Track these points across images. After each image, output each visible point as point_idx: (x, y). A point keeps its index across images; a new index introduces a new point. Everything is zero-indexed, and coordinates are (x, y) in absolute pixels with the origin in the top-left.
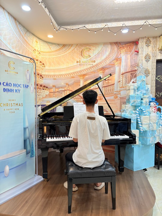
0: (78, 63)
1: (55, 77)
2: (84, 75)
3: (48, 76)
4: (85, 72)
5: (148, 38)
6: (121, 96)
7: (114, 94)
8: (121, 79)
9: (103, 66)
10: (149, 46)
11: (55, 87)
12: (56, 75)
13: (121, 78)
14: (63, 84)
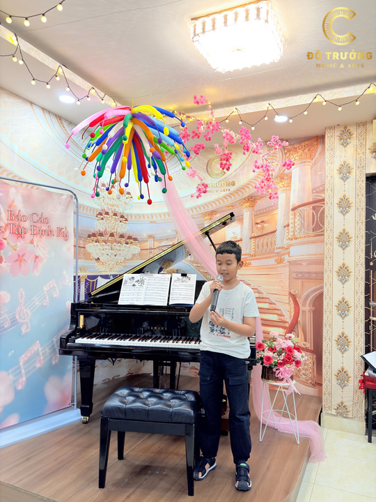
1: (155, 218)
2: (212, 213)
3: (139, 215)
4: (214, 205)
5: (345, 127)
6: (292, 259)
7: (275, 254)
8: (291, 221)
9: (250, 193)
10: (348, 144)
11: (152, 239)
12: (156, 214)
13: (291, 217)
14: (169, 232)
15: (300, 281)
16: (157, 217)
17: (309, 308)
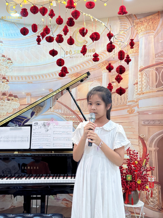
0: (69, 55)
1: (31, 79)
2: (77, 74)
4: (79, 68)
6: (140, 110)
7: (127, 107)
8: (139, 80)
9: (107, 58)
11: (30, 96)
12: (32, 77)
13: (139, 76)
14: (44, 90)
15: (147, 127)
16: (33, 78)
17: (154, 149)
